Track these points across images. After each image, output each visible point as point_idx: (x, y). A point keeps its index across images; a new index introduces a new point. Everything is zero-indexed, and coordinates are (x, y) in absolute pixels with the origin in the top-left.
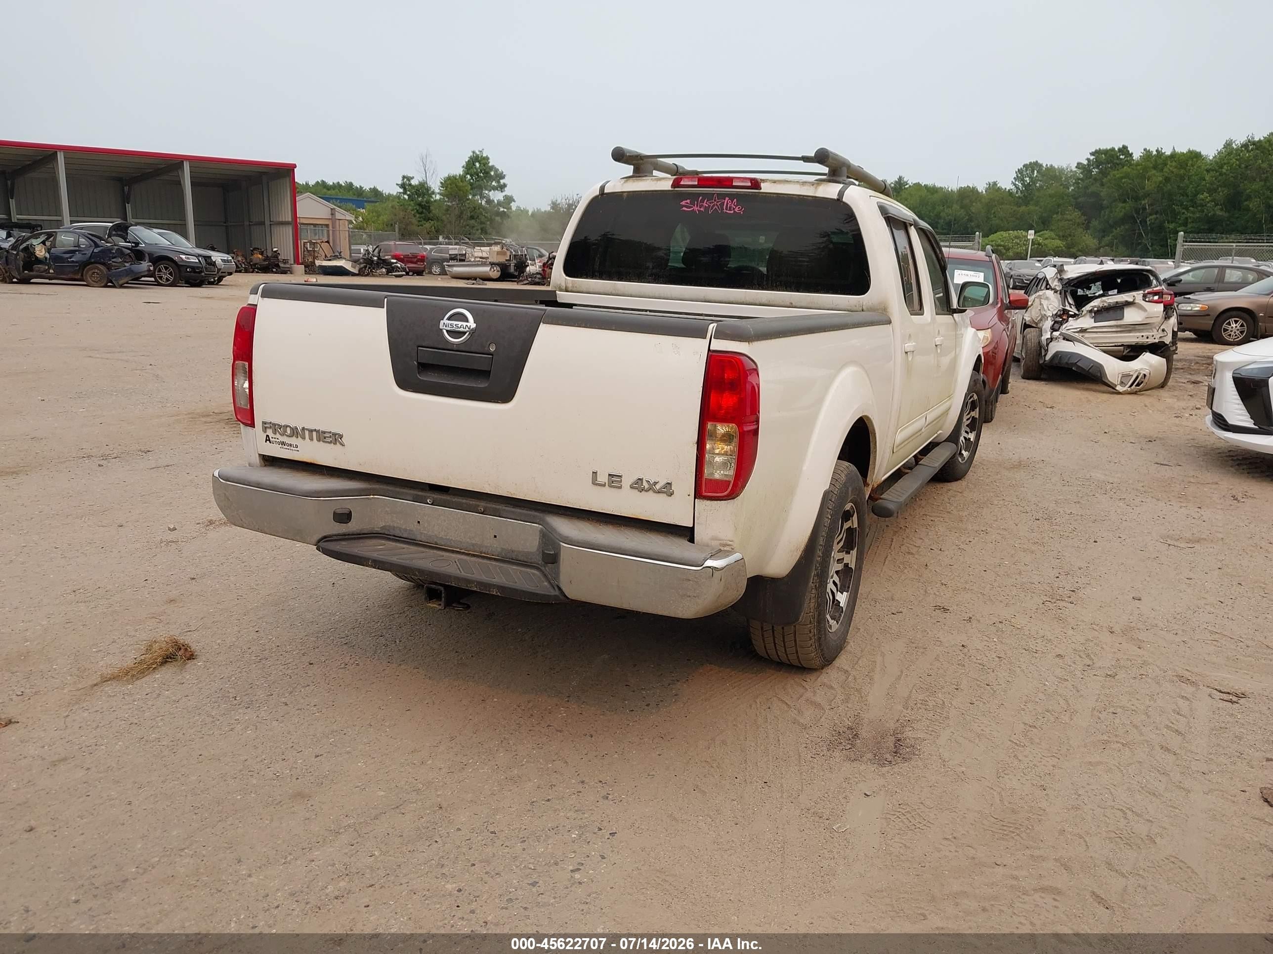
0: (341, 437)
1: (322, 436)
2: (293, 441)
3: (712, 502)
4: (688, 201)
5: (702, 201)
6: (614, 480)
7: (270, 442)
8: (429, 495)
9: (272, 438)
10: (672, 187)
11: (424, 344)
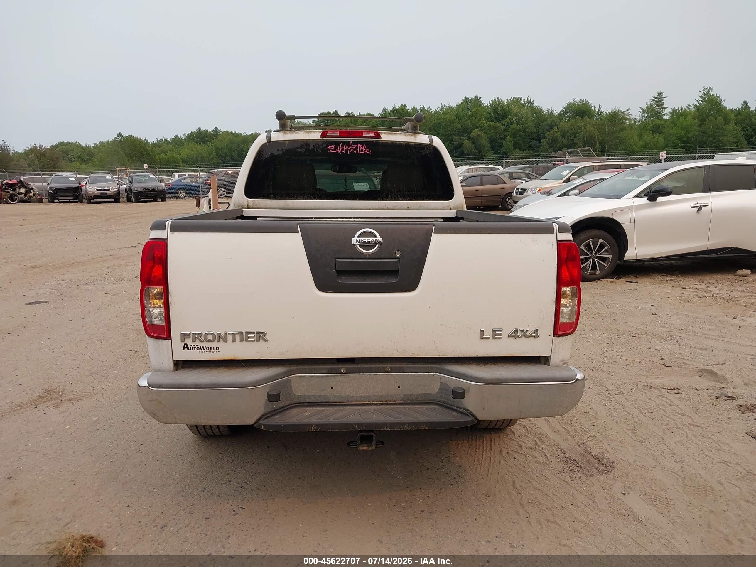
0: (265, 334)
1: (246, 337)
2: (214, 345)
3: (563, 337)
4: (333, 146)
5: (343, 146)
6: (496, 334)
7: (188, 349)
8: (342, 366)
9: (191, 345)
10: (320, 137)
11: (340, 257)
